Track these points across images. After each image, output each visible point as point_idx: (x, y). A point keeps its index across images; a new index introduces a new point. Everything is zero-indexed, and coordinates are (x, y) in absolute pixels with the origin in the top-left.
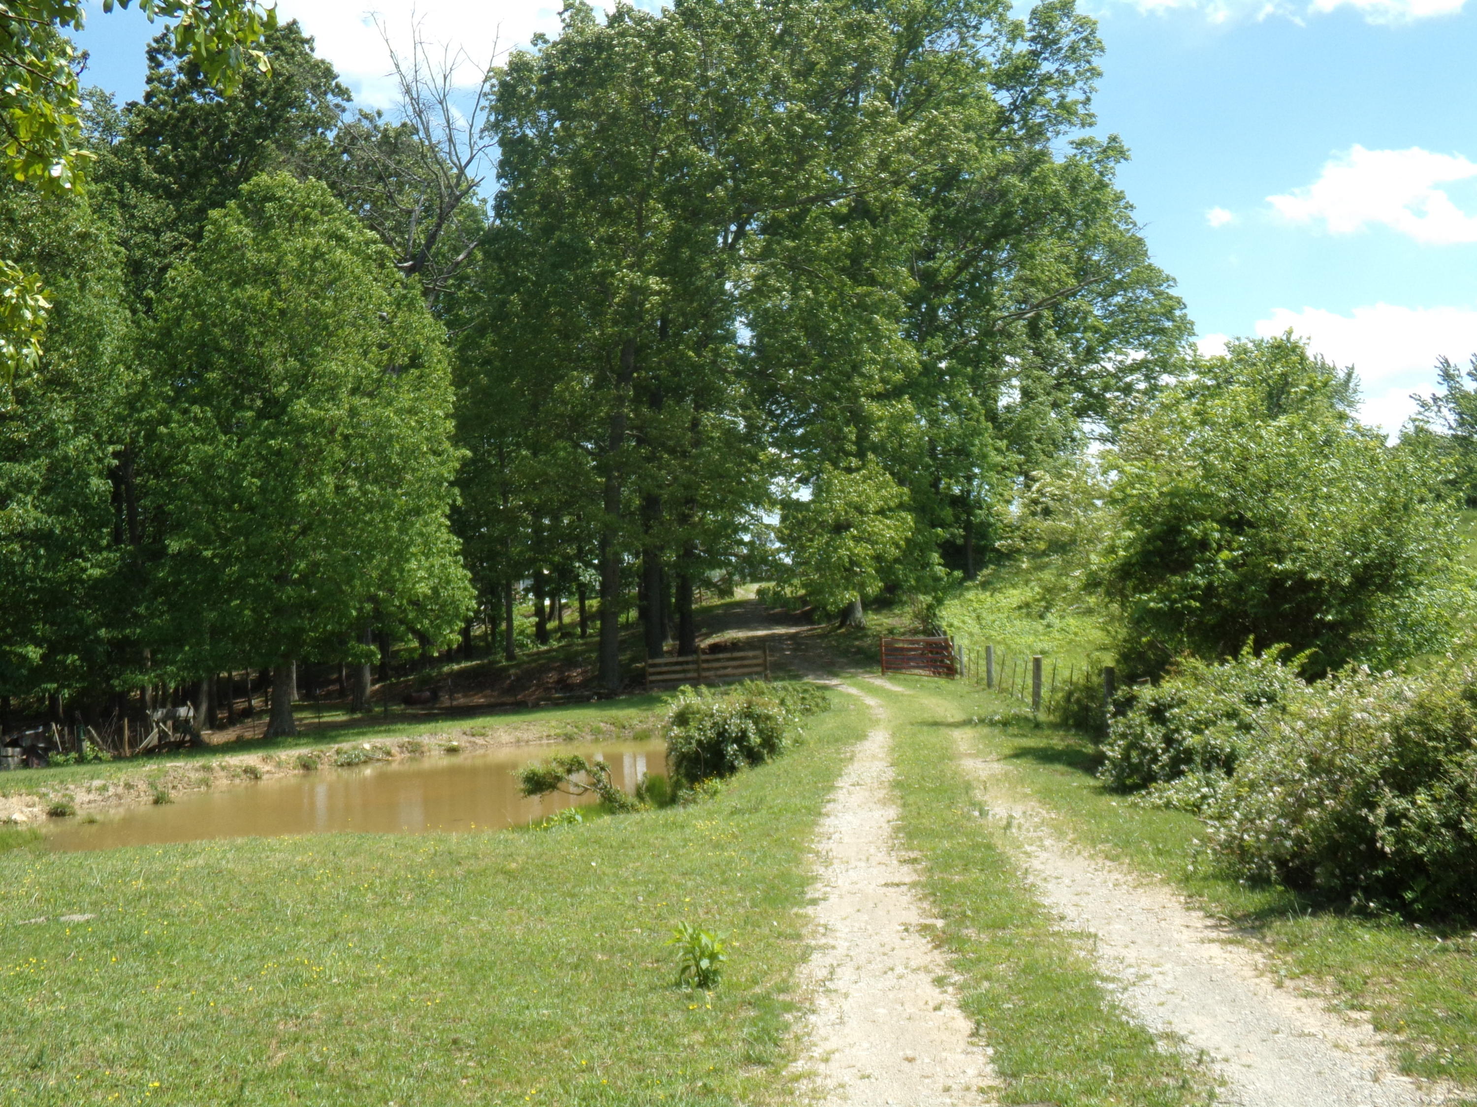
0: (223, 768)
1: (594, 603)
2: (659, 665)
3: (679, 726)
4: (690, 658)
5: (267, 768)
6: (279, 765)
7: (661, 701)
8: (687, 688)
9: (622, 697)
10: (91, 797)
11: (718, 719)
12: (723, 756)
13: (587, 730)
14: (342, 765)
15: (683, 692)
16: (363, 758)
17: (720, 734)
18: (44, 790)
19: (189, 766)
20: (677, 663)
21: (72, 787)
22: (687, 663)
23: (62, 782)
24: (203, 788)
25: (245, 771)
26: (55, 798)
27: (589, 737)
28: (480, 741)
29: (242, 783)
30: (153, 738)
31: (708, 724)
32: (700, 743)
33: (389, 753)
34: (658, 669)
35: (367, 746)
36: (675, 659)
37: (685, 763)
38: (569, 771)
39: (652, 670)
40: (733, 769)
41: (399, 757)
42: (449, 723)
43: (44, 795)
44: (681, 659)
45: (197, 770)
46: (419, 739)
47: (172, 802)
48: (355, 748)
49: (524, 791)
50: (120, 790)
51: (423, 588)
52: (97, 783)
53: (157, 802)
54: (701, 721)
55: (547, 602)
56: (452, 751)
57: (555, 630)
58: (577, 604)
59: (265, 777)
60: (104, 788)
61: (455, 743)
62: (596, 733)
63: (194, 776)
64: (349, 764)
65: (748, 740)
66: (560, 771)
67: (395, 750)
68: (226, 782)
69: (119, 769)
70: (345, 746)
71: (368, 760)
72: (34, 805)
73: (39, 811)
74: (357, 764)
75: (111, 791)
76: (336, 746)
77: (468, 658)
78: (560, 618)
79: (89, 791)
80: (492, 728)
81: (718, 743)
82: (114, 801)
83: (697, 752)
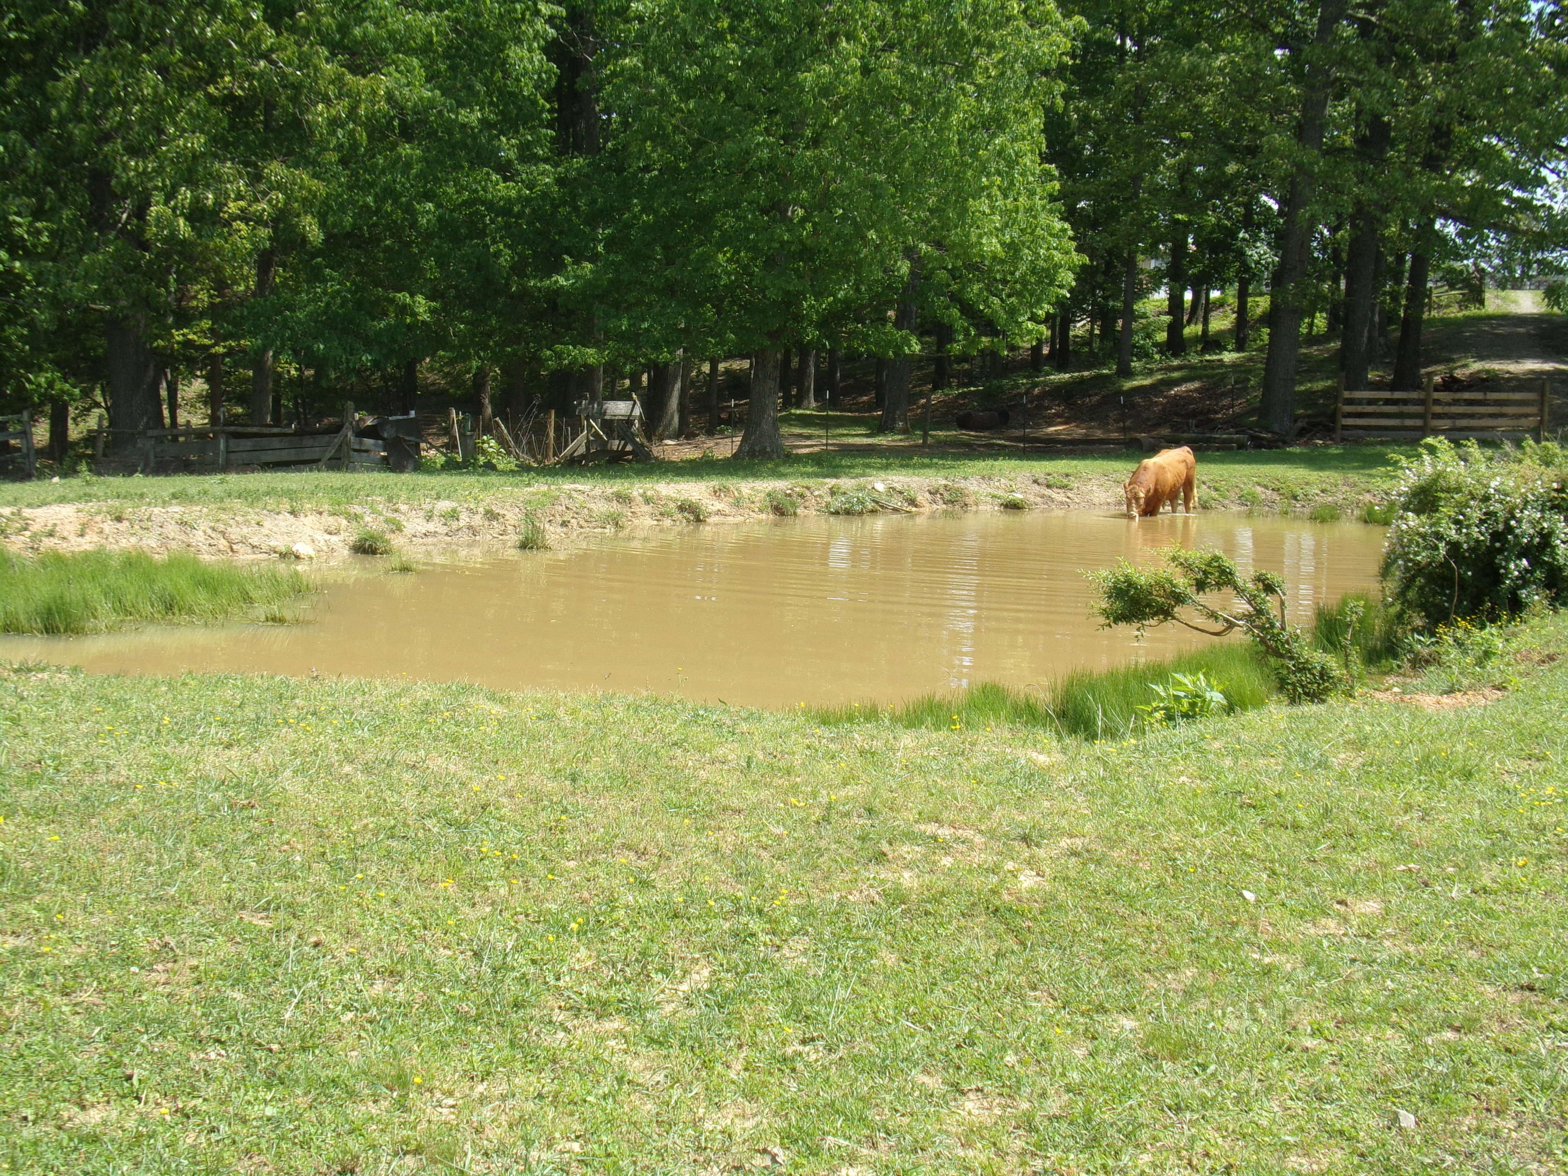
0: (648, 501)
1: (1261, 304)
2: (1359, 402)
3: (1418, 512)
4: (1414, 395)
5: (718, 506)
6: (737, 503)
7: (1386, 462)
8: (1440, 442)
9: (1297, 450)
10: (431, 527)
11: (1496, 507)
12: (1498, 579)
13: (1233, 495)
14: (837, 513)
15: (1432, 450)
16: (870, 505)
17: (1496, 536)
18: (357, 509)
19: (598, 491)
20: (1388, 402)
21: (404, 508)
22: (1405, 402)
23: (390, 499)
24: (610, 530)
25: (681, 509)
26: (373, 523)
27: (1235, 508)
28: (1058, 495)
29: (676, 526)
30: (578, 445)
31: (1476, 515)
32: (1454, 547)
33: (912, 502)
34: (1359, 409)
35: (880, 487)
36: (1386, 395)
37: (1420, 581)
38: (1201, 586)
39: (1348, 409)
40: (1516, 606)
41: (927, 509)
42: (1014, 463)
43: (356, 517)
44: (1397, 395)
45: (608, 499)
46: (963, 484)
47: (547, 548)
48: (861, 489)
49: (1105, 613)
50: (478, 520)
51: (992, 245)
52: (445, 505)
53: (524, 546)
54: (1462, 507)
55: (1188, 296)
56: (1013, 507)
57: (1196, 339)
58: (1233, 300)
59: (710, 520)
60: (453, 515)
61: (1018, 496)
62: (1249, 502)
63: (601, 508)
64: (848, 512)
65: (1553, 554)
66: (1182, 582)
67: (922, 498)
68: (649, 522)
69: (485, 487)
70: (846, 483)
71: (878, 508)
72: (337, 532)
73: (341, 544)
74: (861, 513)
75: (464, 519)
76: (831, 482)
77: (1061, 369)
78: (1206, 322)
79: (429, 518)
80: (1078, 477)
81: (1492, 552)
82: (465, 537)
83: (1445, 565)
